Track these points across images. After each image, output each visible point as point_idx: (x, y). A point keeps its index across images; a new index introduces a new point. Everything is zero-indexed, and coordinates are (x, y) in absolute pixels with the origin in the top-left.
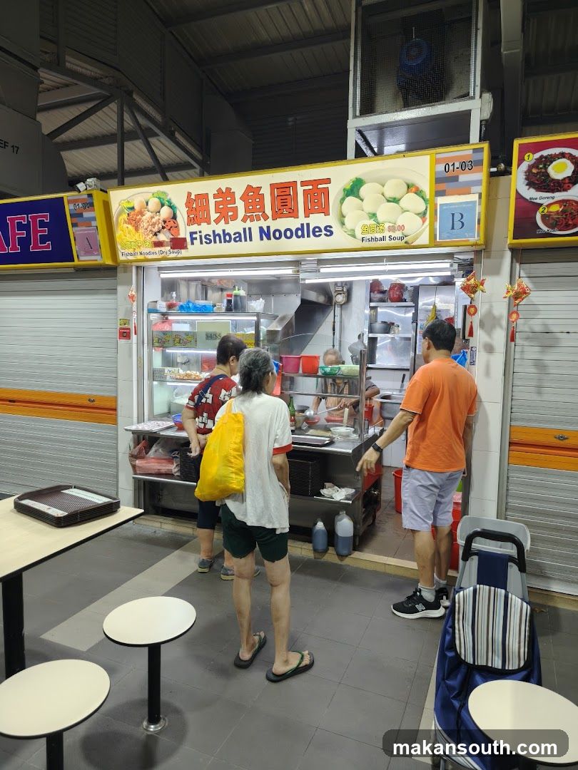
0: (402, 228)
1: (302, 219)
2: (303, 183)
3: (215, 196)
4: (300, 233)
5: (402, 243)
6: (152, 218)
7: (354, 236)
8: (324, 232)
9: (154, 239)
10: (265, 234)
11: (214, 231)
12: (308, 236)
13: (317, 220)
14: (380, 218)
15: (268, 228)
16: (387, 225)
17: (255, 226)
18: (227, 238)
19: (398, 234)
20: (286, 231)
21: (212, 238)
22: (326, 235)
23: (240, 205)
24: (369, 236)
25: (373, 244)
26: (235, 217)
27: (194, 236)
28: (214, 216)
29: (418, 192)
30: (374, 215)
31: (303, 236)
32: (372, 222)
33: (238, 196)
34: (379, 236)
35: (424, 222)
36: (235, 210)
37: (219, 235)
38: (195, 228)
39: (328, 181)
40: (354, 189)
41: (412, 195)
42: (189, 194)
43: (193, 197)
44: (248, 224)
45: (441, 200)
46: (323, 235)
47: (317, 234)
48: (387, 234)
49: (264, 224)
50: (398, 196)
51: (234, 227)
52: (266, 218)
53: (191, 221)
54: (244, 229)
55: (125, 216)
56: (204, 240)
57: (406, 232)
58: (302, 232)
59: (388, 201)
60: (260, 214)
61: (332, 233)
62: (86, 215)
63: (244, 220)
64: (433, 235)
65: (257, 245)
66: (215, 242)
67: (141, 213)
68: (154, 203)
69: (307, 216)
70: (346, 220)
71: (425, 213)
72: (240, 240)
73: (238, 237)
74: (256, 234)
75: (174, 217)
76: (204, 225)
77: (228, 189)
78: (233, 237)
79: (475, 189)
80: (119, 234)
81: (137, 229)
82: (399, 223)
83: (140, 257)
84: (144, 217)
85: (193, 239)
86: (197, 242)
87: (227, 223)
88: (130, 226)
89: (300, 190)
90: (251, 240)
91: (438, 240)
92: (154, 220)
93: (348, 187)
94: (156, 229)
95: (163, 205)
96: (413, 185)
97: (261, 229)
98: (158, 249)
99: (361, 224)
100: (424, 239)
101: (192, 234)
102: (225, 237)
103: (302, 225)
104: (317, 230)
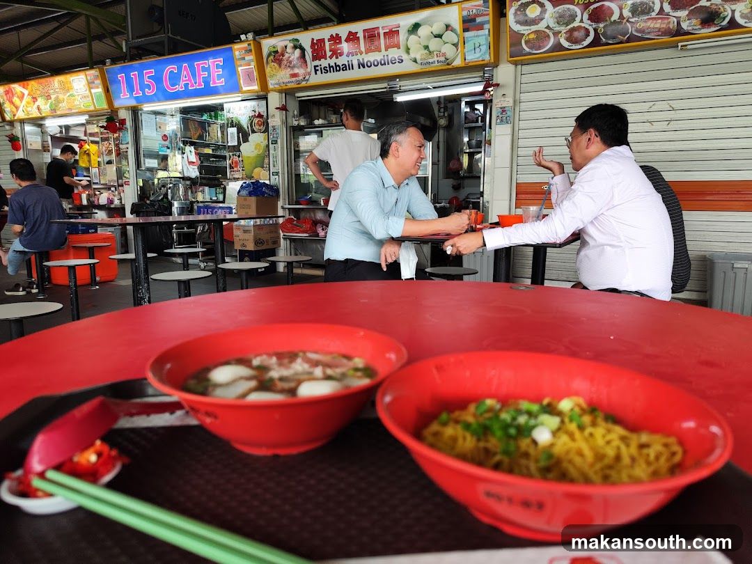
0: (444, 54)
1: (384, 53)
2: (383, 28)
3: (329, 40)
4: (383, 62)
5: (445, 64)
6: (289, 57)
7: (416, 61)
8: (397, 60)
9: (292, 72)
10: (361, 65)
11: (329, 65)
12: (388, 64)
13: (393, 53)
14: (431, 49)
15: (363, 60)
16: (435, 53)
17: (355, 59)
18: (338, 68)
19: (442, 58)
20: (374, 61)
21: (328, 69)
22: (399, 62)
23: (345, 45)
24: (425, 61)
25: (428, 66)
26: (342, 54)
27: (317, 68)
28: (329, 54)
29: (453, 30)
30: (426, 47)
31: (385, 64)
32: (426, 51)
33: (343, 39)
34: (431, 60)
35: (457, 50)
36: (342, 49)
37: (332, 66)
38: (317, 63)
39: (398, 26)
40: (414, 31)
41: (449, 32)
42: (313, 39)
43: (315, 41)
44: (350, 58)
45: (467, 35)
46: (397, 63)
47: (393, 62)
48: (436, 58)
49: (360, 57)
50: (441, 33)
51: (342, 61)
52: (361, 53)
53: (314, 58)
54: (348, 62)
55: (272, 57)
56: (323, 71)
57: (447, 57)
59: (435, 37)
60: (358, 50)
61: (402, 61)
62: (247, 58)
63: (348, 55)
64: (463, 59)
65: (357, 72)
66: (330, 72)
67: (283, 55)
68: (290, 47)
69: (386, 50)
70: (410, 51)
71: (458, 44)
72: (346, 70)
73: (345, 68)
74: (356, 65)
75: (304, 56)
76: (323, 60)
77: (337, 35)
78: (341, 67)
79: (486, 26)
80: (268, 70)
81: (280, 66)
82: (443, 51)
83: (282, 84)
84: (284, 58)
85: (316, 71)
86: (319, 72)
87: (337, 58)
88: (275, 64)
89: (382, 32)
90: (353, 69)
92: (291, 59)
93: (410, 29)
94: (292, 65)
95: (296, 48)
96: (449, 26)
97: (359, 61)
98: (294, 79)
99: (420, 53)
100: (458, 61)
101: (315, 67)
102: (337, 68)
103: (384, 57)
104: (393, 59)
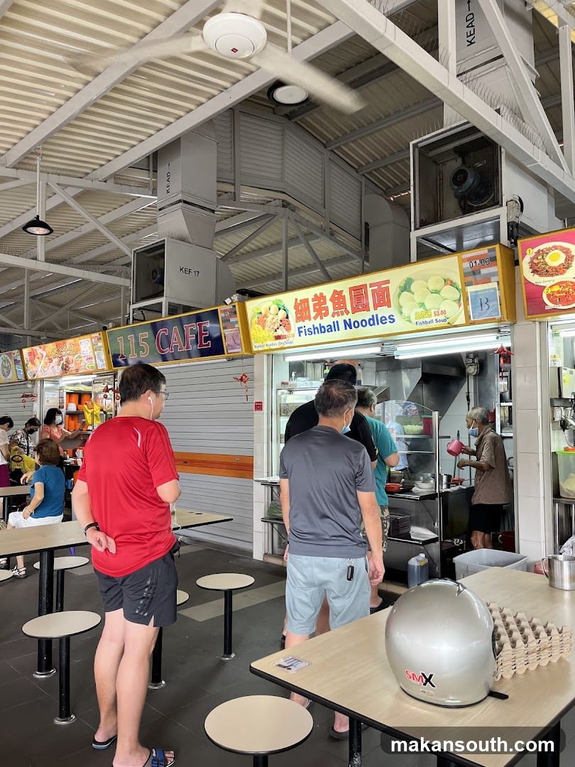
0: (444, 312)
1: (372, 312)
2: (371, 285)
3: (313, 300)
4: (372, 322)
5: (445, 324)
6: (273, 319)
7: (410, 321)
8: (388, 320)
9: (276, 334)
10: (348, 325)
11: (313, 326)
12: (378, 324)
13: (383, 312)
14: (428, 306)
15: (350, 320)
16: (433, 311)
17: (340, 319)
18: (323, 330)
19: (442, 317)
20: (362, 321)
21: (312, 330)
22: (390, 322)
23: (330, 304)
24: (421, 320)
25: (424, 327)
26: (326, 314)
27: (301, 330)
28: (313, 314)
29: (452, 284)
30: (423, 304)
31: (374, 324)
32: (422, 309)
33: (328, 298)
34: (428, 320)
35: (459, 306)
36: (327, 309)
37: (317, 328)
38: (301, 324)
39: (388, 282)
40: (406, 287)
41: (449, 287)
42: (296, 300)
43: (299, 302)
44: (336, 318)
45: (470, 289)
46: (388, 323)
47: (384, 322)
48: (434, 318)
49: (346, 317)
50: (438, 289)
51: (327, 321)
52: (347, 313)
53: (298, 319)
54: (334, 322)
55: (256, 319)
56: (307, 333)
57: (447, 315)
58: (373, 321)
59: (432, 293)
60: (343, 310)
61: (394, 320)
62: (232, 320)
63: (333, 316)
64: (467, 316)
65: (343, 333)
66: (315, 333)
67: (266, 316)
68: (274, 308)
69: (375, 309)
70: (403, 310)
71: (460, 300)
73: (330, 329)
74: (342, 325)
75: (287, 317)
76: (307, 321)
77: (321, 294)
78: (326, 328)
79: (494, 279)
80: (252, 332)
81: (264, 328)
82: (442, 308)
83: (266, 348)
84: (268, 319)
85: (300, 332)
86: (303, 334)
87: (321, 318)
88: (259, 326)
89: (369, 290)
90: (339, 330)
91: (472, 319)
92: (274, 320)
93: (402, 285)
94: (276, 327)
95: (280, 309)
96: (448, 280)
97: (345, 321)
98: (278, 341)
99: (414, 311)
100: (462, 320)
101: (299, 328)
102: (321, 329)
103: (373, 316)
104: (383, 319)
